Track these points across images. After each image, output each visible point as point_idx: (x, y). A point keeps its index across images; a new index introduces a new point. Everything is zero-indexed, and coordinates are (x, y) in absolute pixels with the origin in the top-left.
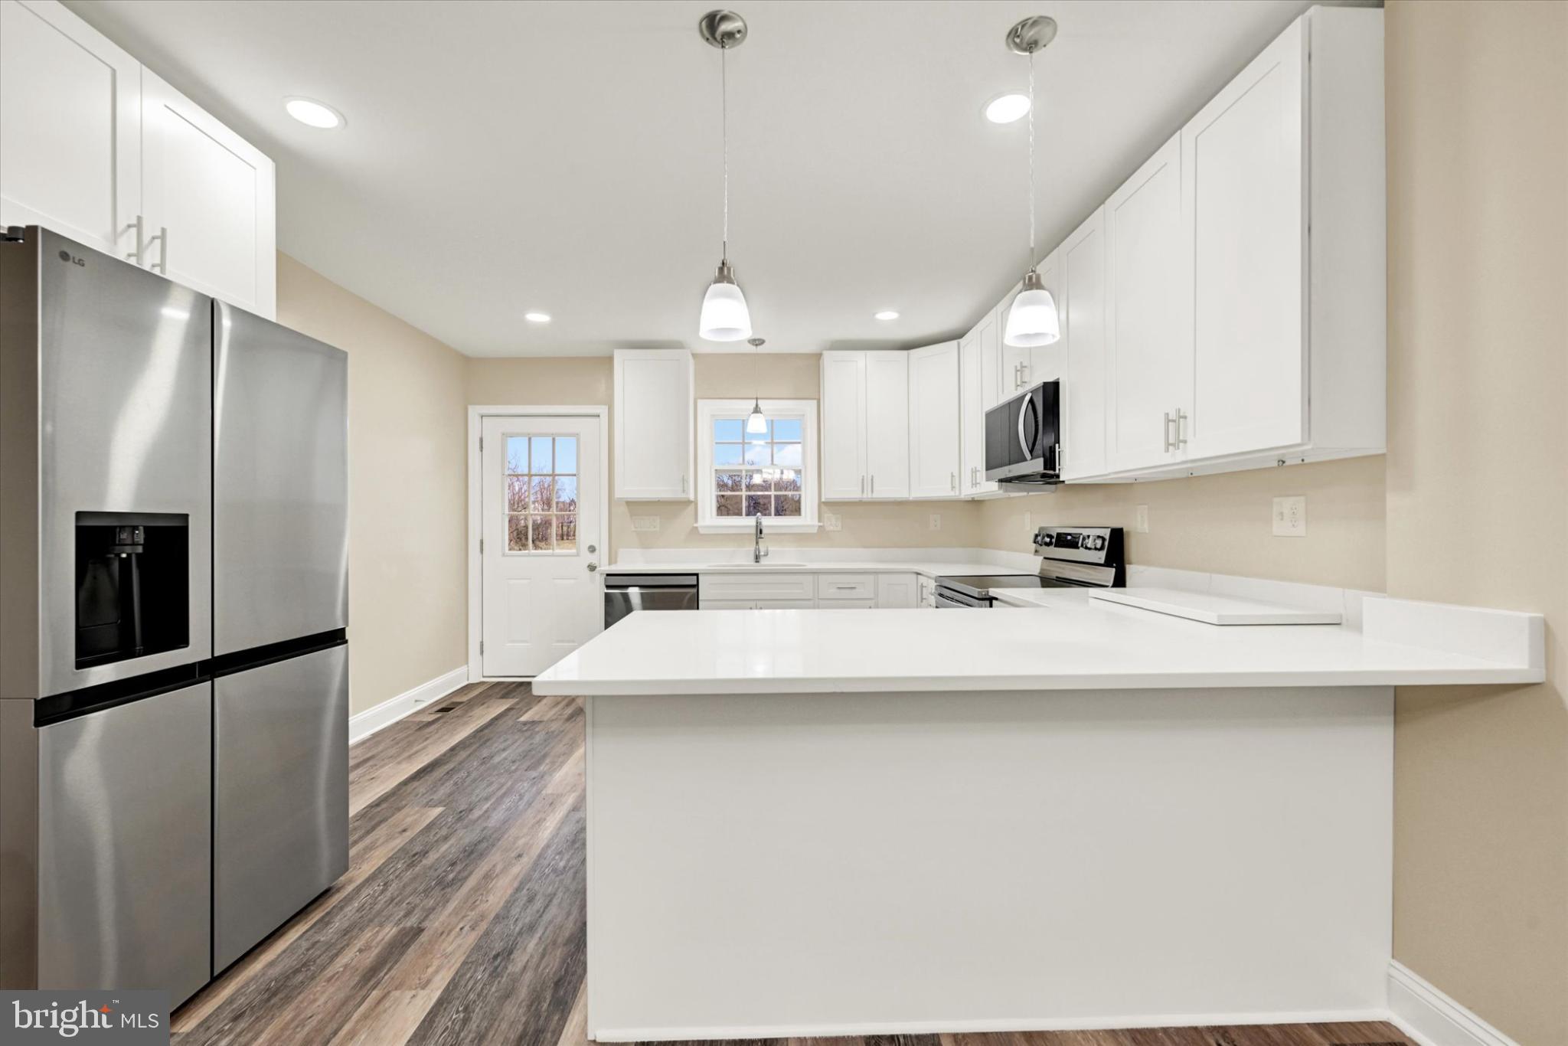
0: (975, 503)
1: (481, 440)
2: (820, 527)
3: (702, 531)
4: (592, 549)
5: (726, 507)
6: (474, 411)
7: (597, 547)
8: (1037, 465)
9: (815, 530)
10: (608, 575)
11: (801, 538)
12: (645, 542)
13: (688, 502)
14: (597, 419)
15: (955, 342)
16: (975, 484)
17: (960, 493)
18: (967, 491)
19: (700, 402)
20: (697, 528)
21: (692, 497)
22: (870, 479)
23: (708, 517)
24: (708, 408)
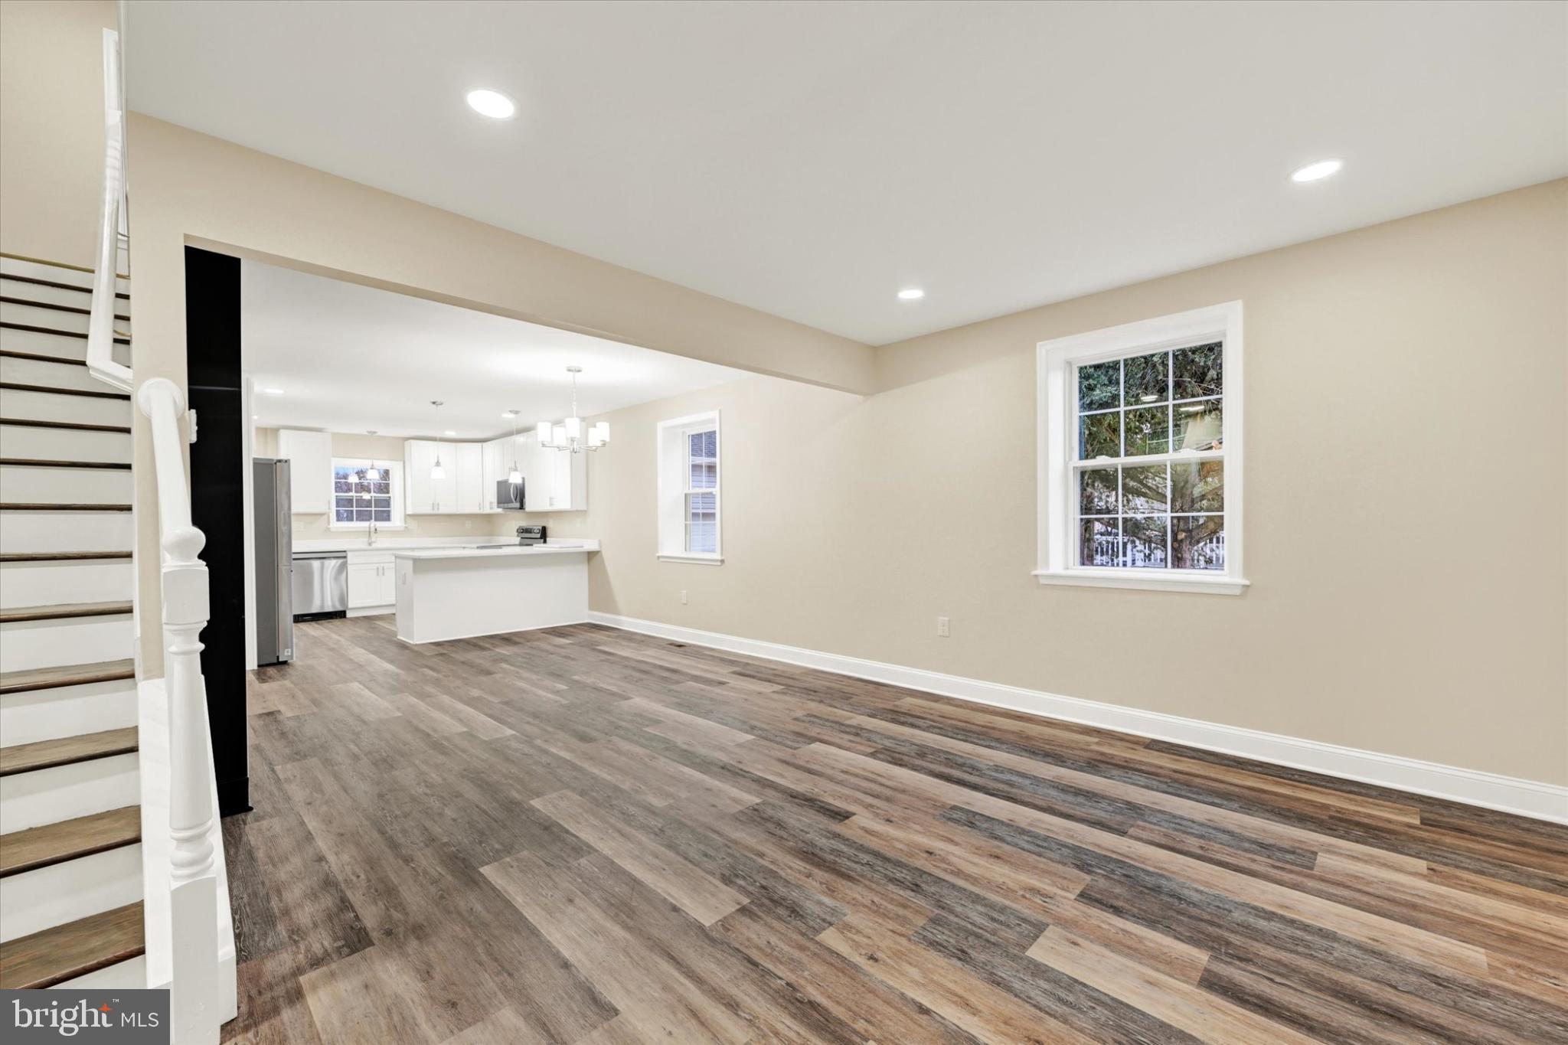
0: (488, 517)
2: (405, 527)
3: (332, 530)
8: (518, 505)
9: (403, 529)
11: (395, 533)
16: (491, 508)
18: (487, 511)
20: (329, 528)
23: (333, 521)
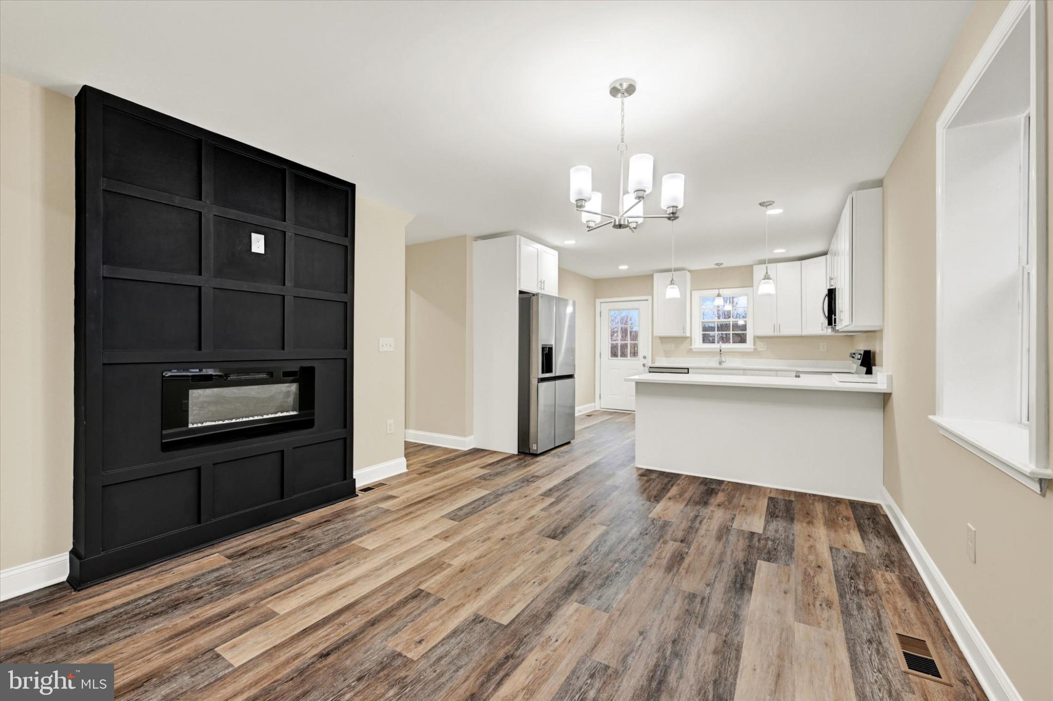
1: (601, 312)
2: (754, 349)
3: (694, 350)
4: (645, 357)
5: (706, 339)
6: (598, 301)
7: (647, 356)
9: (752, 350)
10: (650, 367)
11: (744, 354)
12: (667, 354)
13: (687, 338)
14: (647, 301)
15: (824, 256)
17: (827, 332)
19: (693, 292)
20: (691, 349)
21: (688, 335)
22: (778, 325)
23: (698, 343)
24: (697, 295)
